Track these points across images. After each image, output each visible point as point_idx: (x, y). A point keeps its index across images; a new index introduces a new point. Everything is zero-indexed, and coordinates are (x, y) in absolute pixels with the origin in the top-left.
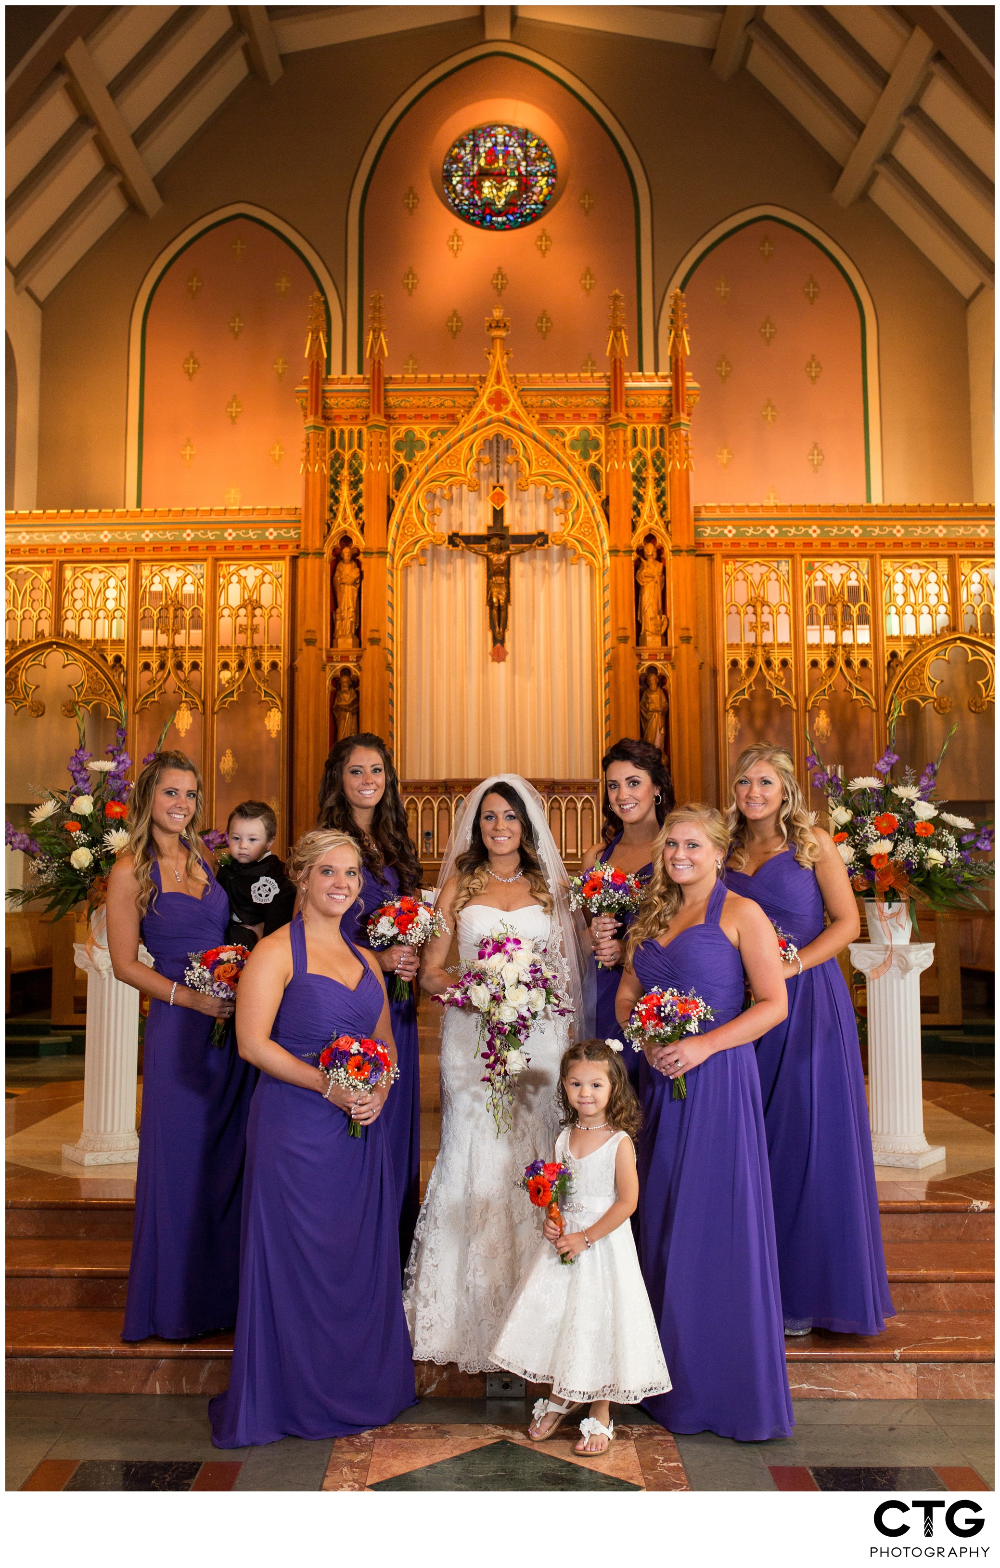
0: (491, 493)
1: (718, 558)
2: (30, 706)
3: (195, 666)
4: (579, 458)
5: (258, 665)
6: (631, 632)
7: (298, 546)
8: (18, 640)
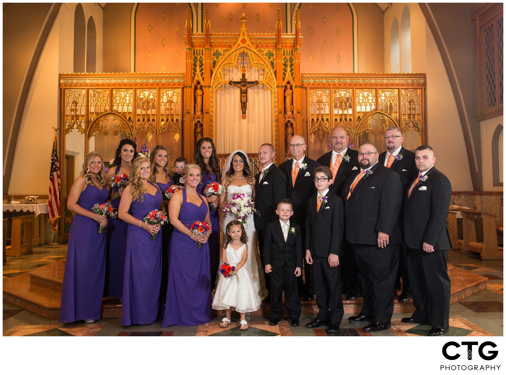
0: (242, 69)
1: (308, 89)
2: (103, 132)
3: (153, 120)
4: (268, 58)
5: (172, 120)
6: (283, 111)
7: (184, 84)
8: (99, 112)
